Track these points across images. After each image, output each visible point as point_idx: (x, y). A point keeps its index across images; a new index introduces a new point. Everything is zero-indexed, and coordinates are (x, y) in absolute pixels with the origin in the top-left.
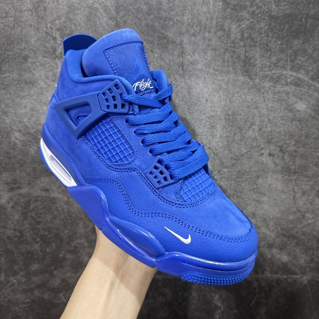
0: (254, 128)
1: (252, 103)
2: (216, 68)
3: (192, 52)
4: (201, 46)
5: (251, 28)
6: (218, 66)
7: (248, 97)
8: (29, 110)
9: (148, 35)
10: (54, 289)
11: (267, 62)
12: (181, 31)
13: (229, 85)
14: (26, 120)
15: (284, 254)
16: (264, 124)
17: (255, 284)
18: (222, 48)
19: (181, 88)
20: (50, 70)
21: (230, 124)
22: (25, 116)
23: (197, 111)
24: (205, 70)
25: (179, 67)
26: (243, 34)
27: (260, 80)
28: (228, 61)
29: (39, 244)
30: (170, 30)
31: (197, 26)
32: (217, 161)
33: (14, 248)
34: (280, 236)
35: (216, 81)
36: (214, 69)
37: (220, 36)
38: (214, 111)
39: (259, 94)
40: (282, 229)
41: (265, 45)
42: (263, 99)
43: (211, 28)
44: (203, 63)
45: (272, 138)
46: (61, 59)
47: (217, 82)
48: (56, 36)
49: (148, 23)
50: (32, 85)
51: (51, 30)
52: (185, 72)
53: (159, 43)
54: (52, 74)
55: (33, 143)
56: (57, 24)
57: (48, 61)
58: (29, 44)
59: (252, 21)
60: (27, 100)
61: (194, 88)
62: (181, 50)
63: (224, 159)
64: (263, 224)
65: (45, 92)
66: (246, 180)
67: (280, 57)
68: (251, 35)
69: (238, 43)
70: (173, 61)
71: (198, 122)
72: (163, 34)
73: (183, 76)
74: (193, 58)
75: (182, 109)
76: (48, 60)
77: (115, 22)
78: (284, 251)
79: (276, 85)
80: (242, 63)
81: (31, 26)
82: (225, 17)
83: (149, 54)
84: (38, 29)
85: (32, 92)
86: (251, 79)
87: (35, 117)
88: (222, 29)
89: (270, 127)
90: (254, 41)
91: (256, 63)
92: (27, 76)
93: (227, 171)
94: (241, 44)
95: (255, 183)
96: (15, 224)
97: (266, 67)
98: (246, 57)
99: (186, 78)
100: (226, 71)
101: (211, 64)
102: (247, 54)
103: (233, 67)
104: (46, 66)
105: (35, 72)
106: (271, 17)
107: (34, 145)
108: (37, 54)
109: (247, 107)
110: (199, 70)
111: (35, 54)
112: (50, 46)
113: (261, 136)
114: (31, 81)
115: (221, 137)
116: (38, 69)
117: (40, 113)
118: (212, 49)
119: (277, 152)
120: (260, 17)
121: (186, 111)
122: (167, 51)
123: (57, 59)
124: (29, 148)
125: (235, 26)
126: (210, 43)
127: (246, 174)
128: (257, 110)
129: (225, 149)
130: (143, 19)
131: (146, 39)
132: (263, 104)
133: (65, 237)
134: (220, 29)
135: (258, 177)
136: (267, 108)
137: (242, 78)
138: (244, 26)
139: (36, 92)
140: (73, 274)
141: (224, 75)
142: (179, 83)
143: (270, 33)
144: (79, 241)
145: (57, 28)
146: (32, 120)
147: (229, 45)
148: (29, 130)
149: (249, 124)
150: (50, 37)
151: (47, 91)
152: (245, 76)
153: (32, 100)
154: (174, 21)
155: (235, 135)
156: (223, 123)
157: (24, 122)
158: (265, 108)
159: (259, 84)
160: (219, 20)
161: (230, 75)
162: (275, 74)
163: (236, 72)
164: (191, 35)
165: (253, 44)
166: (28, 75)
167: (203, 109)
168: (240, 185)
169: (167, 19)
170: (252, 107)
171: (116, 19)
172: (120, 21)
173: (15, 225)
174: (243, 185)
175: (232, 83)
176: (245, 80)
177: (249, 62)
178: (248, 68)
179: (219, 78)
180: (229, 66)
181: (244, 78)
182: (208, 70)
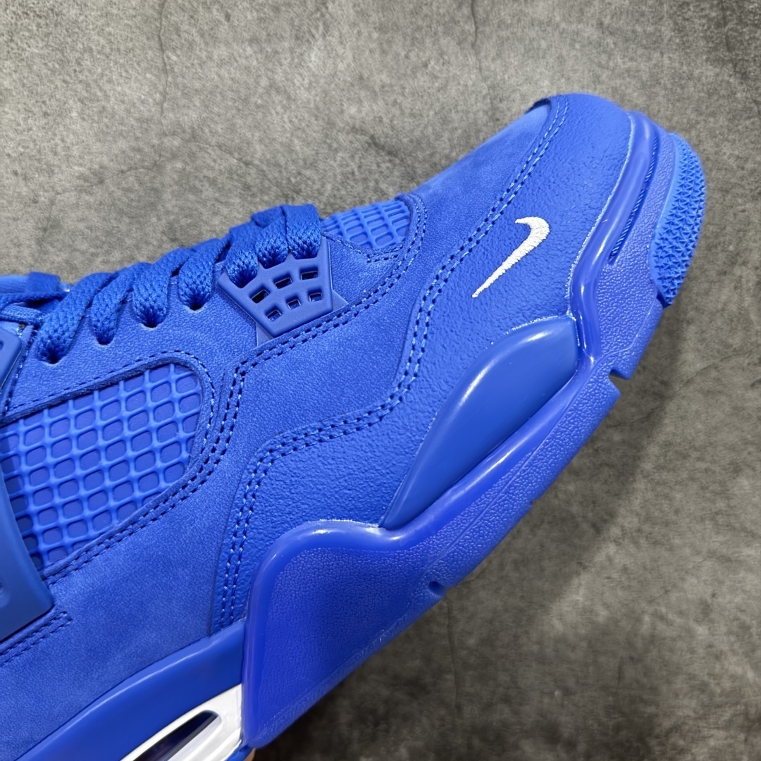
0: (741, 277)
1: (740, 173)
2: (607, 21)
7: (727, 149)
13: (657, 94)
19: (463, 94)
24: (563, 25)
25: (460, 7)
35: (604, 76)
36: (601, 24)
52: (481, 29)
61: (517, 96)
64: (736, 647)
66: (692, 479)
73: (473, 45)
80: (712, 7)
86: (744, 76)
93: (624, 442)
95: (724, 493)
99: (483, 54)
100: (648, 35)
103: (676, 24)
109: (721, 190)
110: (541, 23)
127: (694, 455)
135: (736, 470)
137: (709, 72)
141: (640, 51)
142: (454, 70)
149: (722, 257)
152: (720, 62)
161: (662, 54)
163: (684, 46)
168: (666, 497)
170: (740, 191)
174: (678, 496)
175: (669, 86)
176: (720, 78)
177: (740, 7)
178: (736, 31)
179: (620, 61)
180: (661, 19)
181: (717, 70)
182: (574, 27)
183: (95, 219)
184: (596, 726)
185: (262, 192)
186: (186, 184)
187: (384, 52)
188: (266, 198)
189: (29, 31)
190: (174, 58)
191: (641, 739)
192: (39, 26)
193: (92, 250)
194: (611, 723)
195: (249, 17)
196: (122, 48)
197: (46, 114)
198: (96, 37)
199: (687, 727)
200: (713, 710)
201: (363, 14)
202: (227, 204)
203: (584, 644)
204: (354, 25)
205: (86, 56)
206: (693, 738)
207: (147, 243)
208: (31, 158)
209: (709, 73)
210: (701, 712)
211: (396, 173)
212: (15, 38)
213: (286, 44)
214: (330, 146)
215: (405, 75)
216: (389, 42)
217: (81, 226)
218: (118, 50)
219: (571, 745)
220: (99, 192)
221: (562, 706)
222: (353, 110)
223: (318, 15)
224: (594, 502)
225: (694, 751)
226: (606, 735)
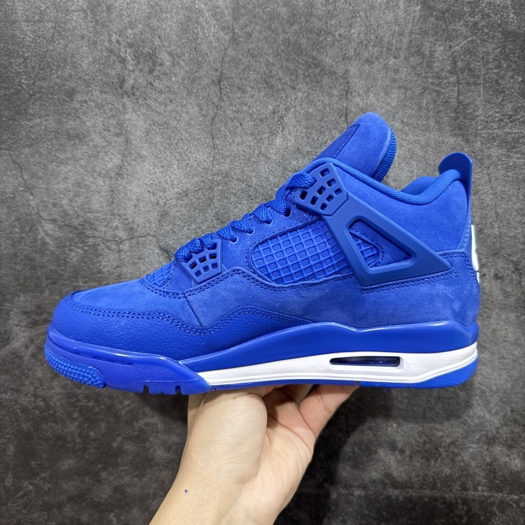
2: (405, 120)
3: (363, 91)
4: (380, 82)
5: (469, 51)
6: (409, 117)
8: (72, 184)
9: (288, 60)
10: (99, 504)
11: (497, 112)
12: (346, 54)
13: (428, 150)
14: (65, 202)
15: (515, 456)
16: (488, 222)
17: (461, 509)
18: (418, 85)
20: (113, 116)
22: (64, 195)
25: (340, 117)
26: (455, 63)
27: (482, 144)
28: (427, 109)
29: (77, 423)
30: (326, 51)
31: (374, 46)
33: (32, 430)
34: (508, 423)
36: (402, 122)
37: (414, 64)
39: (480, 168)
40: (512, 411)
41: (494, 82)
42: (487, 178)
43: (400, 49)
44: (383, 111)
45: (501, 248)
46: (132, 96)
47: (407, 144)
48: (126, 57)
49: (289, 38)
50: (80, 140)
51: (117, 45)
53: (307, 74)
54: (115, 123)
55: (76, 243)
56: (128, 35)
57: (109, 100)
58: (78, 68)
59: (472, 40)
60: (69, 167)
62: (345, 86)
64: (480, 402)
65: (102, 154)
67: (519, 105)
68: (470, 65)
69: (447, 78)
70: (329, 105)
72: (314, 58)
74: (365, 101)
76: (109, 98)
77: (230, 35)
78: (515, 451)
79: (512, 154)
80: (451, 112)
81: (83, 38)
82: (425, 32)
83: (288, 93)
84: (95, 43)
85: (79, 154)
86: (467, 141)
87: (82, 198)
88: (419, 52)
89: (499, 228)
90: (474, 76)
91: (477, 114)
92: (71, 124)
94: (451, 80)
96: (36, 385)
97: (494, 122)
98: (459, 102)
100: (424, 125)
101: (397, 113)
102: (461, 98)
103: (436, 120)
104: (106, 108)
105: (85, 118)
106: (507, 34)
107: (77, 247)
108: (90, 87)
111: (88, 86)
112: (114, 73)
113: (483, 242)
114: (77, 134)
116: (92, 114)
117: (92, 191)
118: (400, 87)
119: (510, 272)
120: (487, 34)
122: (321, 88)
123: (126, 97)
124: (68, 252)
125: (442, 48)
126: (397, 77)
128: (477, 196)
130: (280, 31)
131: (284, 66)
132: (488, 187)
133: (124, 412)
134: (415, 52)
136: (493, 194)
138: (457, 47)
139: (85, 152)
140: (135, 479)
141: (420, 132)
143: (503, 62)
144: (148, 420)
145: (127, 43)
146: (76, 201)
147: (430, 80)
148: (70, 219)
150: (115, 59)
151: (105, 152)
152: (457, 135)
153: (78, 165)
154: (334, 36)
157: (62, 206)
158: (490, 194)
159: (482, 150)
160: (413, 36)
161: (430, 133)
162: (510, 133)
163: (440, 129)
164: (364, 61)
165: (472, 80)
166: (73, 123)
169: (323, 33)
171: (233, 29)
172: (239, 32)
173: (37, 388)
175: (434, 147)
176: (456, 142)
177: (464, 112)
178: (463, 122)
179: (411, 137)
180: (429, 118)
181: (455, 139)
182: (390, 123)
183: (184, 211)
184: (414, 442)
185: (256, 198)
186: (223, 195)
187: (308, 138)
188: (257, 200)
189: (156, 131)
190: (218, 142)
191: (436, 449)
192: (160, 129)
193: (183, 224)
194: (421, 441)
195: (250, 124)
196: (196, 138)
197: (162, 167)
198: (184, 134)
199: (458, 443)
200: (471, 434)
201: (298, 122)
202: (241, 203)
203: (406, 401)
204: (295, 126)
205: (180, 141)
206: (461, 448)
207: (206, 221)
208: (156, 185)
209: (451, 140)
210: (465, 435)
212: (150, 134)
213: (266, 135)
214: (285, 178)
215: (317, 147)
216: (310, 133)
217: (178, 214)
218: (194, 139)
219: (402, 451)
220: (186, 200)
221: (397, 432)
222: (295, 163)
223: (279, 123)
225: (462, 454)
226: (419, 446)
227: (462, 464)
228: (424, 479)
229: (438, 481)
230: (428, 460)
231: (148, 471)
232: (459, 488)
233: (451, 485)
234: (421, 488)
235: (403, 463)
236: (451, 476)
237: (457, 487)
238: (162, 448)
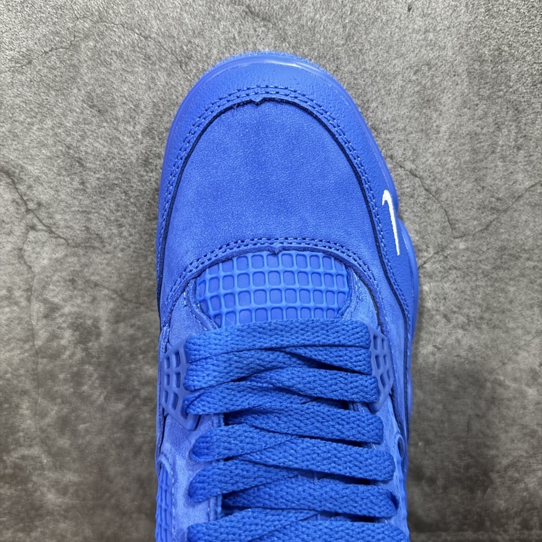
21: (485, 92)
23: (377, 45)
32: (437, 216)
38: (432, 45)
63: (458, 208)
66: (523, 275)
71: (381, 86)
75: (325, 38)
93: (467, 249)
115: (453, 135)
121: (338, 46)
127: (525, 256)
129: (462, 177)
144: (26, 452)
155: (499, 129)
156: (464, 87)
167: (396, 37)
168: (503, 290)
174: (512, 289)
184: (451, 467)
185: (160, 60)
186: (99, 59)
188: (164, 65)
191: (486, 474)
193: (29, 120)
194: (463, 464)
199: (521, 464)
202: (132, 73)
203: (440, 407)
206: (525, 472)
207: (71, 111)
210: (532, 452)
211: (270, 36)
214: (214, 17)
217: (18, 101)
219: (432, 481)
221: (425, 453)
224: (445, 299)
225: (526, 480)
226: (459, 472)
227: (525, 494)
228: (465, 518)
229: (486, 518)
230: (472, 491)
231: (37, 523)
232: (519, 527)
233: (507, 524)
234: (460, 529)
235: (433, 496)
236: (507, 510)
237: (515, 526)
238: (53, 490)
